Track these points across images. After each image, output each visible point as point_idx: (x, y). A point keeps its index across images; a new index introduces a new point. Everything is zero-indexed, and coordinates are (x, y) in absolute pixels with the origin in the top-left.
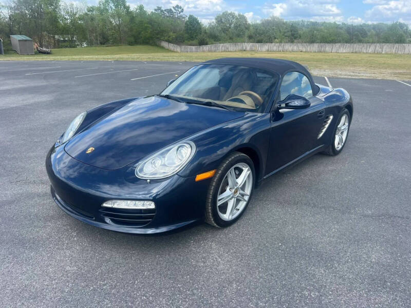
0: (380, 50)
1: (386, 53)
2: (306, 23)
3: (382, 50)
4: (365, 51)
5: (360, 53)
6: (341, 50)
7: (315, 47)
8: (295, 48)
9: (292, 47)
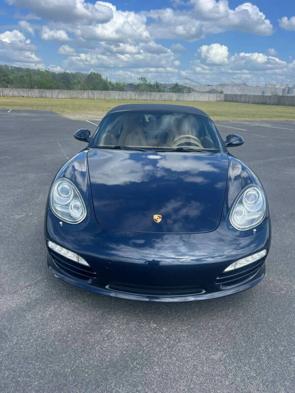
0: (92, 96)
1: (98, 99)
2: (10, 68)
3: (94, 96)
4: (81, 97)
5: (77, 98)
6: (60, 96)
7: (36, 92)
8: (16, 93)
9: (12, 92)
